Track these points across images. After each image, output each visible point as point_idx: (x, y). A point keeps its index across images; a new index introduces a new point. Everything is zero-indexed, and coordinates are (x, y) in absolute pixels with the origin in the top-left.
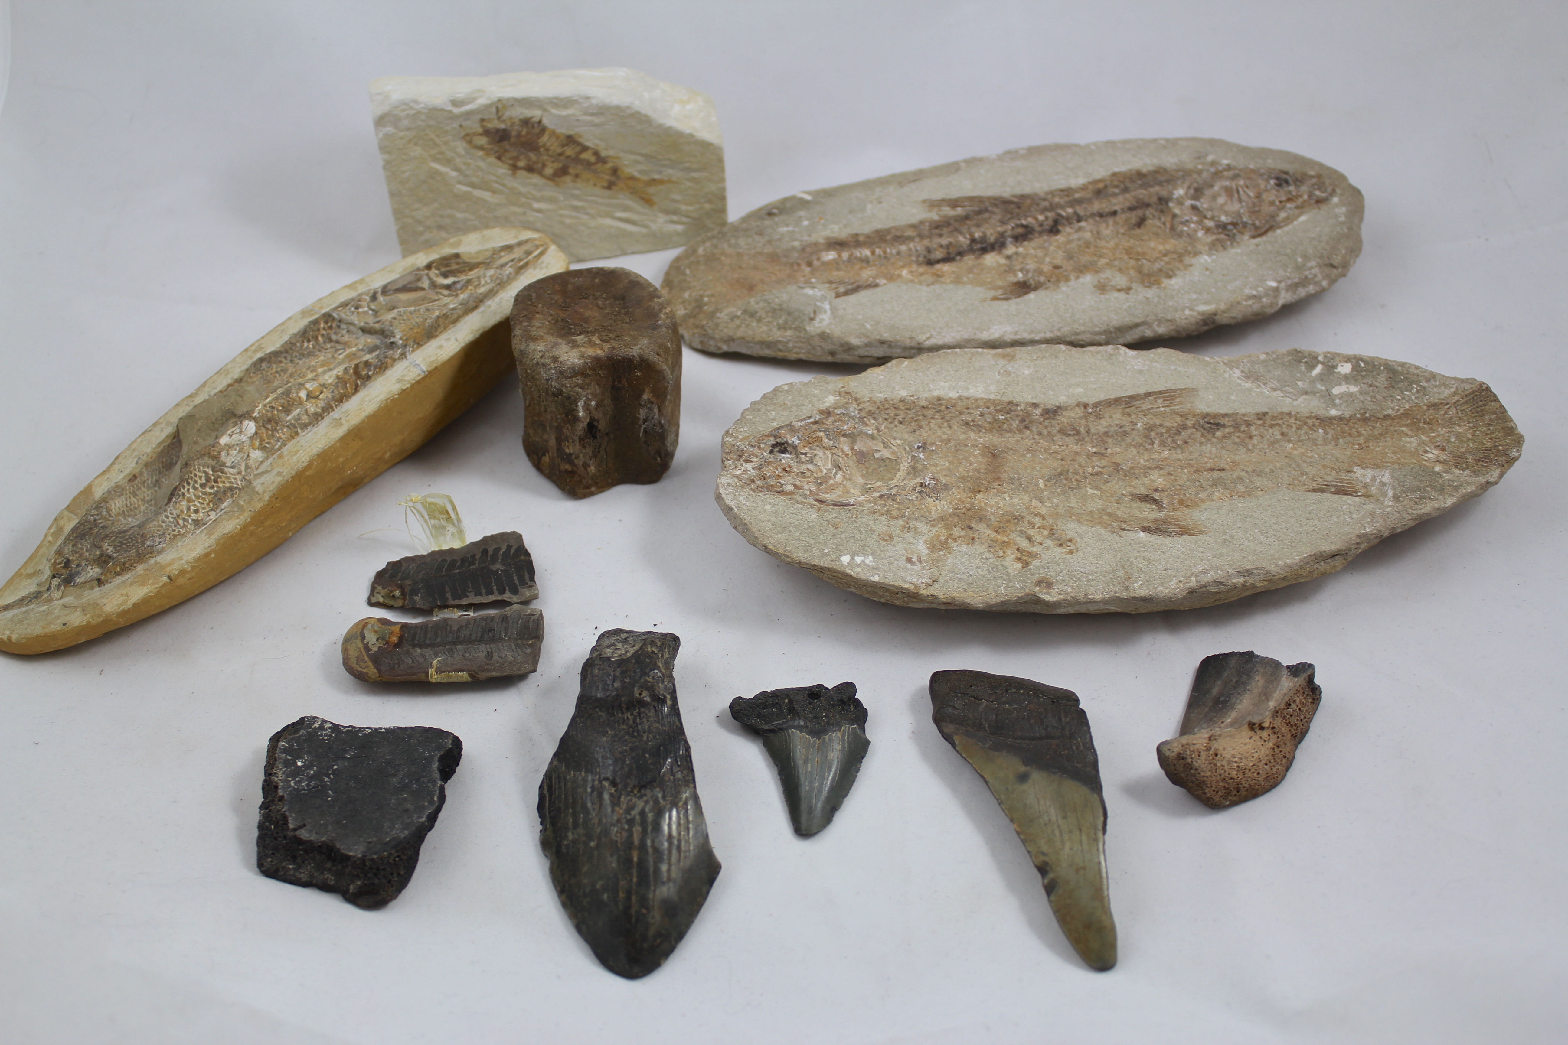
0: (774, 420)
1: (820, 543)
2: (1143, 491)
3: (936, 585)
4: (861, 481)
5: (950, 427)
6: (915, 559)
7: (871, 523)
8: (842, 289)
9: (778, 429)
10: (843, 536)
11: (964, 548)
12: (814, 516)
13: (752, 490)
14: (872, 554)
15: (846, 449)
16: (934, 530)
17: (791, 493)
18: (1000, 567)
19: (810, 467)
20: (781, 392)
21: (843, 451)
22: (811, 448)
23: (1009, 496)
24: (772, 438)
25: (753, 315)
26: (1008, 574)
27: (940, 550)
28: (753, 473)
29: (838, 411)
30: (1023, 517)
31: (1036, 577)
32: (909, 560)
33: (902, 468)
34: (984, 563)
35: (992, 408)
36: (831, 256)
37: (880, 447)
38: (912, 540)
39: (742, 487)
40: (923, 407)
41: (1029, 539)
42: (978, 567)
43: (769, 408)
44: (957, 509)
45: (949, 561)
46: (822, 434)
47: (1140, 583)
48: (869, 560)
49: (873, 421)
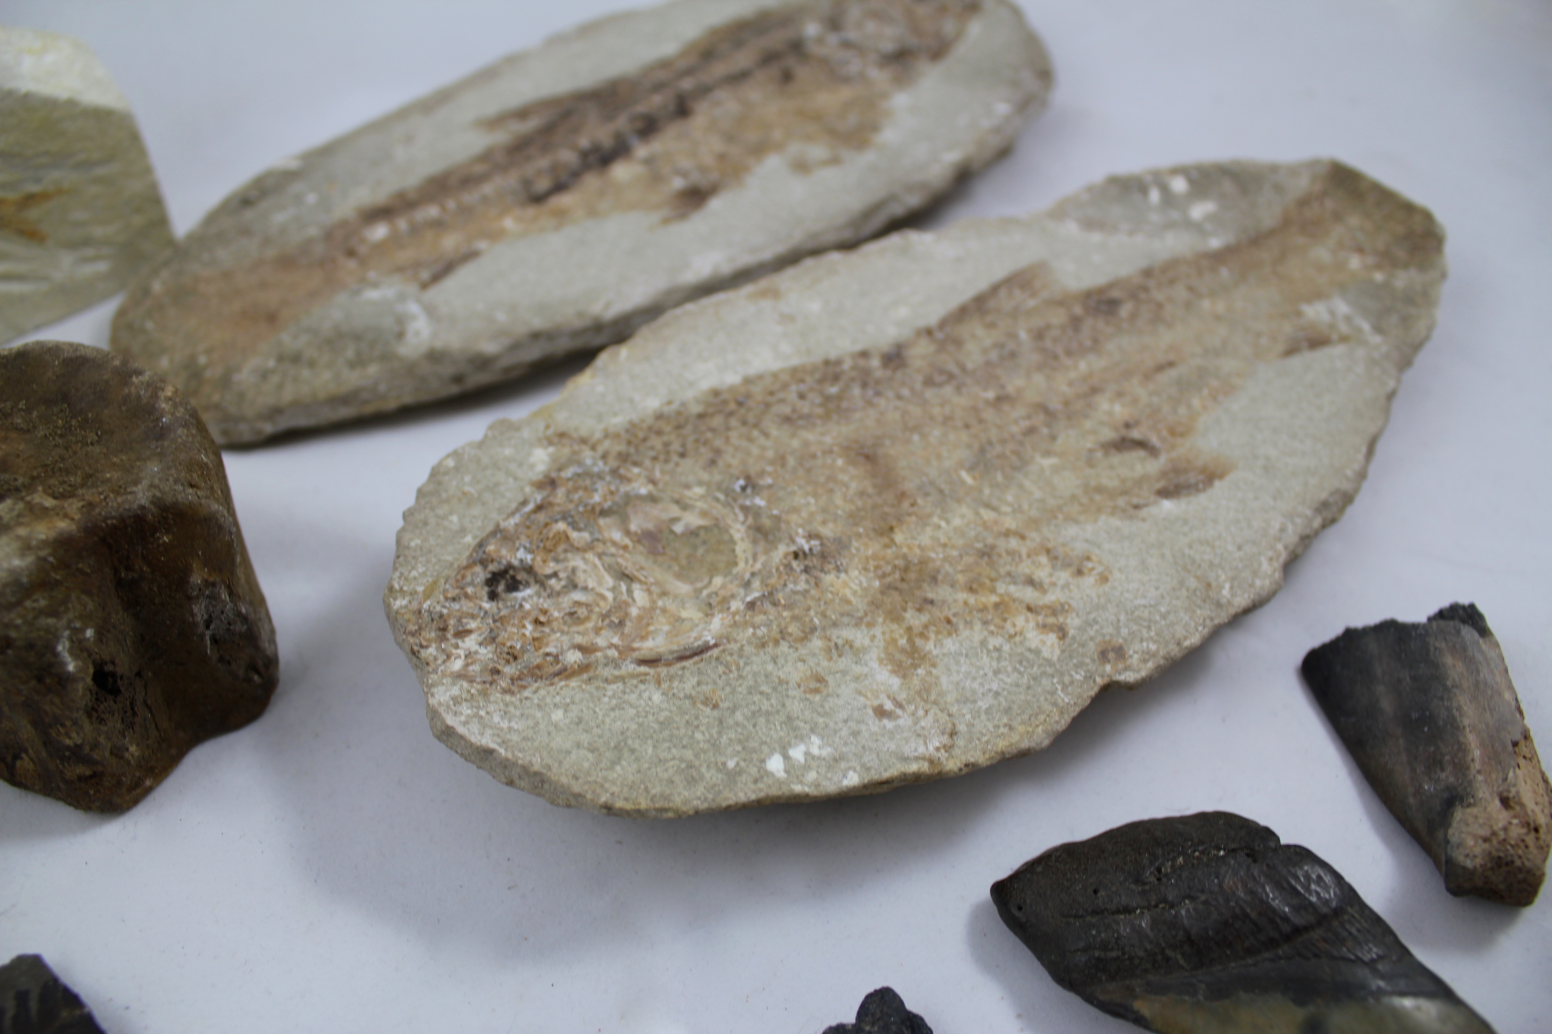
0: (463, 531)
1: (705, 752)
2: (1108, 434)
3: (960, 742)
4: (683, 588)
5: (766, 435)
6: (889, 706)
7: (770, 667)
8: (425, 275)
9: (481, 545)
10: (739, 716)
11: (950, 644)
12: (657, 697)
13: (505, 691)
14: (812, 730)
15: (617, 535)
16: (877, 631)
17: (584, 668)
18: (1031, 656)
19: (578, 596)
20: (446, 473)
21: (614, 544)
22: (557, 560)
23: (941, 518)
24: (478, 569)
25: (296, 359)
26: (1049, 662)
27: (915, 667)
28: (486, 653)
29: (568, 473)
30: (993, 547)
31: (1092, 648)
32: (881, 712)
33: (737, 536)
34: (999, 659)
35: (808, 379)
36: (380, 232)
37: (675, 511)
38: (857, 669)
39: (484, 694)
40: (701, 416)
41: (1031, 582)
42: (996, 672)
43: (440, 512)
44: (884, 576)
45: (944, 680)
46: (561, 526)
47: (1227, 586)
48: (815, 745)
49: (636, 470)
